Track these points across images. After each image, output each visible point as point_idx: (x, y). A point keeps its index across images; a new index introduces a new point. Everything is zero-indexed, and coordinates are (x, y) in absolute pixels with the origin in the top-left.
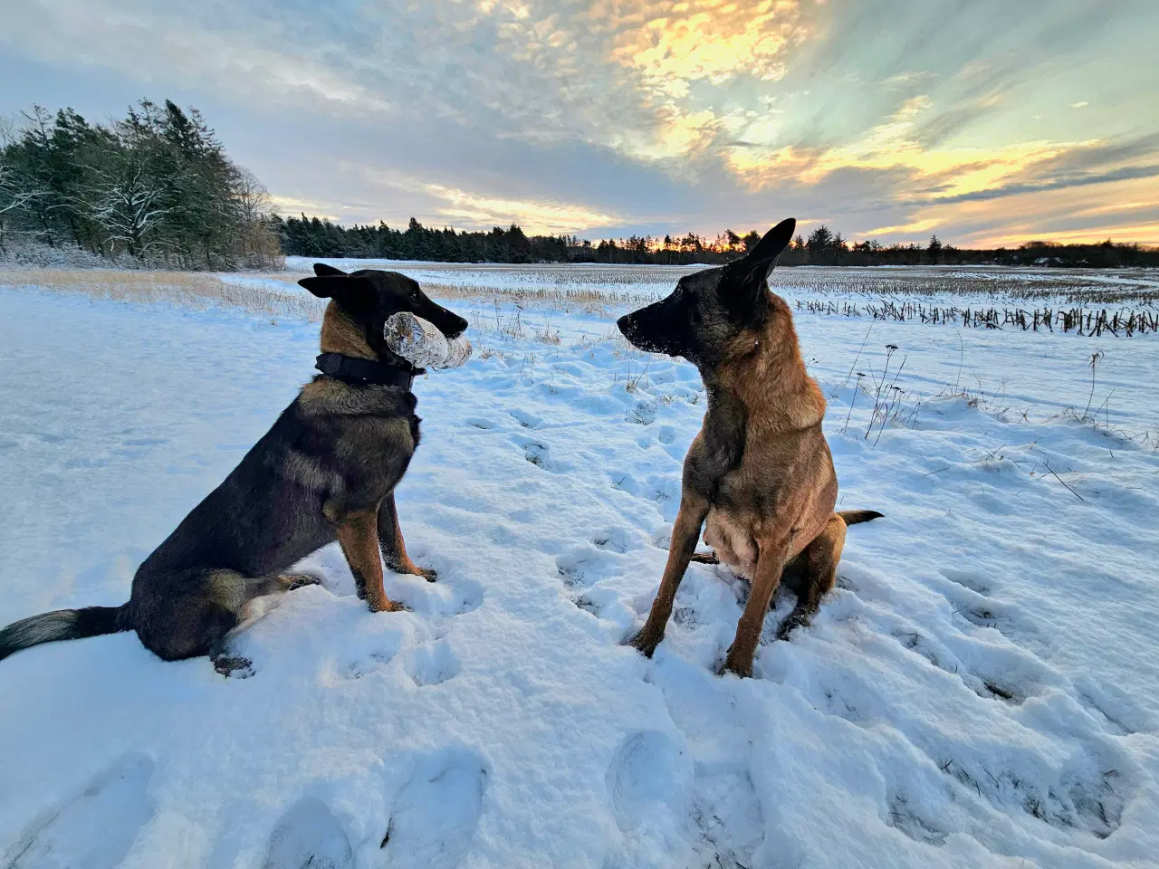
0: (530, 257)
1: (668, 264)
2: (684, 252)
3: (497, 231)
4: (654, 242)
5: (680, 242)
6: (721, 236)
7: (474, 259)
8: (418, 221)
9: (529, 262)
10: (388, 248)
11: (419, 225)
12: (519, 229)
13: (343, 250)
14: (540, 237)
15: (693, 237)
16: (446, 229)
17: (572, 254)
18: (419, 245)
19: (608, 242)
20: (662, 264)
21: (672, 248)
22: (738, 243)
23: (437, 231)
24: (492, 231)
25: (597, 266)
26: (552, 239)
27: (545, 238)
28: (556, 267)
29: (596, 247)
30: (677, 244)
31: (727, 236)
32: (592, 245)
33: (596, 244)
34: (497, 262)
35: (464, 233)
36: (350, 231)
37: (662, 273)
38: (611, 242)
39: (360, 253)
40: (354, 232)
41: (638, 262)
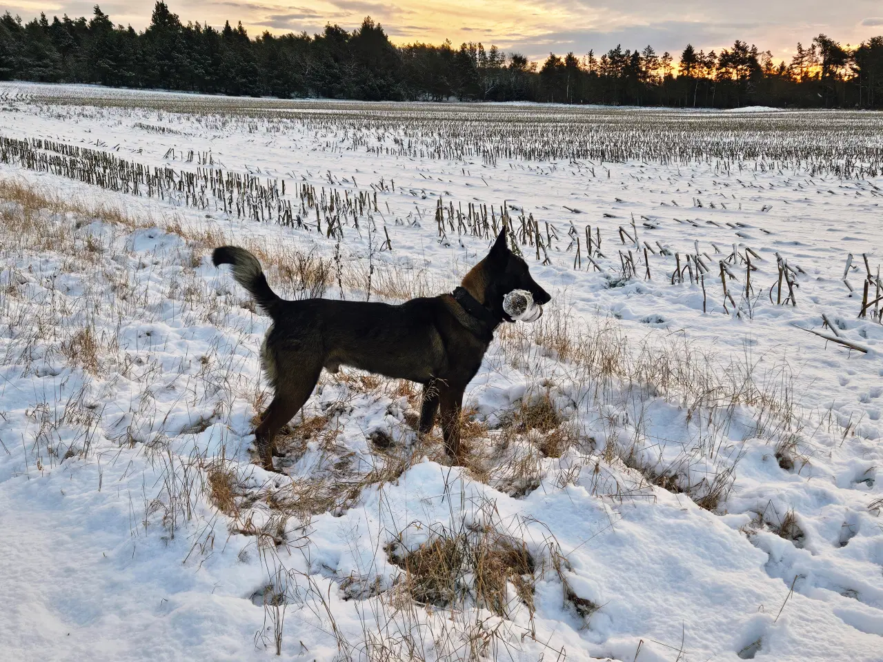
0: (399, 88)
1: (690, 106)
2: (724, 81)
3: (334, 33)
4: (660, 60)
5: (716, 61)
6: (806, 47)
7: (284, 88)
8: (172, 11)
9: (397, 98)
10: (104, 64)
11: (173, 19)
12: (379, 30)
13: (8, 65)
14: (423, 47)
15: (744, 50)
16: (228, 27)
17: (488, 82)
18: (171, 59)
19: (563, 60)
20: (677, 106)
21: (699, 72)
22: (843, 64)
23: (209, 30)
24: (322, 34)
25: (539, 110)
26: (446, 52)
27: (433, 49)
28: (454, 108)
29: (538, 70)
30: (709, 65)
31: (818, 50)
32: (529, 64)
33: (538, 63)
34: (331, 97)
35: (267, 36)
36: (33, 26)
37: (681, 127)
38: (570, 59)
39: (49, 71)
40: (39, 29)
41: (626, 100)
